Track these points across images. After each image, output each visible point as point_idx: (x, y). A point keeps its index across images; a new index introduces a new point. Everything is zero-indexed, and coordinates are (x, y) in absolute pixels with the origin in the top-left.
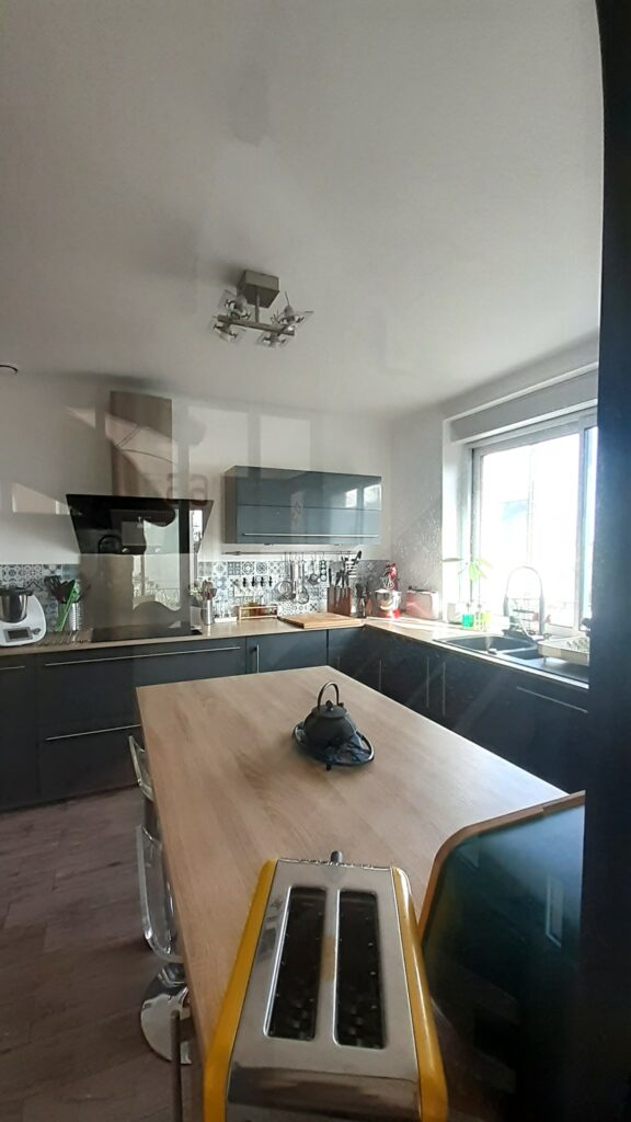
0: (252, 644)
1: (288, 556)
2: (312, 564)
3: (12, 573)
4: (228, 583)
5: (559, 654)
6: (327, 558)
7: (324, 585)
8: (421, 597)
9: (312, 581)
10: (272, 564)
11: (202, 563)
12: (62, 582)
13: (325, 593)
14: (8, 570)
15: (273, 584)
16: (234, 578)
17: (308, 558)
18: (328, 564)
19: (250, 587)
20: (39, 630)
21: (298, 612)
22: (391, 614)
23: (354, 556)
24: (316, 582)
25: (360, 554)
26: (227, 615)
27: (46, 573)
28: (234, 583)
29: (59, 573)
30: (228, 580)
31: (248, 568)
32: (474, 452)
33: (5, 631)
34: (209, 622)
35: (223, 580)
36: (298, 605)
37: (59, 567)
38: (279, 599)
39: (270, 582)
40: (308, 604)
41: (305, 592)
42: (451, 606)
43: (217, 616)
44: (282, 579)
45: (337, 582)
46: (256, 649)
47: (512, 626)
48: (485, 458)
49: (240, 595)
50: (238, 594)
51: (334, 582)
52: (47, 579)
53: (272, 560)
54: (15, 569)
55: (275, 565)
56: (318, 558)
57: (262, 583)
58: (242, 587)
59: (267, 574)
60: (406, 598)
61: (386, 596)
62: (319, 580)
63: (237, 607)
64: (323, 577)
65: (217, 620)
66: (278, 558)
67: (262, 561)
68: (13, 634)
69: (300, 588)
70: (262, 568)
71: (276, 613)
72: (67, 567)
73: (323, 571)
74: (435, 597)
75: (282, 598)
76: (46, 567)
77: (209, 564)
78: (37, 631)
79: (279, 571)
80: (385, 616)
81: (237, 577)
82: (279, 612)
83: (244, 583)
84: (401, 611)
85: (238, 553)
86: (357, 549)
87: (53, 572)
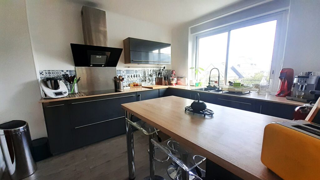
0: (138, 94)
1: (144, 68)
2: (151, 70)
3: (49, 73)
4: (126, 77)
5: (227, 89)
6: (155, 69)
7: (154, 77)
8: (182, 80)
9: (151, 76)
10: (139, 71)
11: (118, 70)
12: (69, 76)
13: (155, 79)
14: (47, 72)
15: (140, 77)
16: (128, 75)
17: (149, 69)
18: (155, 71)
19: (133, 78)
20: (66, 92)
21: (147, 85)
22: (174, 84)
23: (163, 68)
24: (152, 76)
25: (164, 68)
26: (127, 87)
27: (63, 73)
28: (128, 77)
29: (68, 73)
30: (126, 76)
31: (132, 72)
32: (197, 38)
33: (53, 93)
34: (122, 89)
35: (125, 75)
36: (147, 83)
37: (67, 71)
38: (141, 82)
39: (139, 76)
40: (150, 83)
41: (149, 79)
42: (191, 81)
43: (124, 87)
44: (142, 75)
45: (158, 76)
46: (139, 95)
47: (209, 85)
48: (200, 39)
49: (130, 80)
50: (129, 80)
51: (157, 76)
52: (63, 75)
53: (139, 69)
54: (50, 72)
55: (140, 71)
56: (152, 69)
57: (137, 76)
58: (131, 78)
59: (138, 74)
60: (178, 80)
61: (173, 80)
62: (153, 75)
63: (129, 84)
64: (154, 75)
65: (124, 88)
66: (141, 69)
67: (136, 70)
68: (57, 94)
69: (147, 78)
70: (136, 71)
71: (141, 85)
72: (70, 71)
73: (154, 73)
74: (186, 79)
75: (143, 81)
76: (62, 71)
77: (120, 70)
78: (65, 93)
79: (141, 73)
80: (172, 85)
81: (129, 75)
82: (142, 85)
83: (131, 76)
84: (176, 84)
85: (129, 67)
86: (163, 66)
87: (65, 73)
